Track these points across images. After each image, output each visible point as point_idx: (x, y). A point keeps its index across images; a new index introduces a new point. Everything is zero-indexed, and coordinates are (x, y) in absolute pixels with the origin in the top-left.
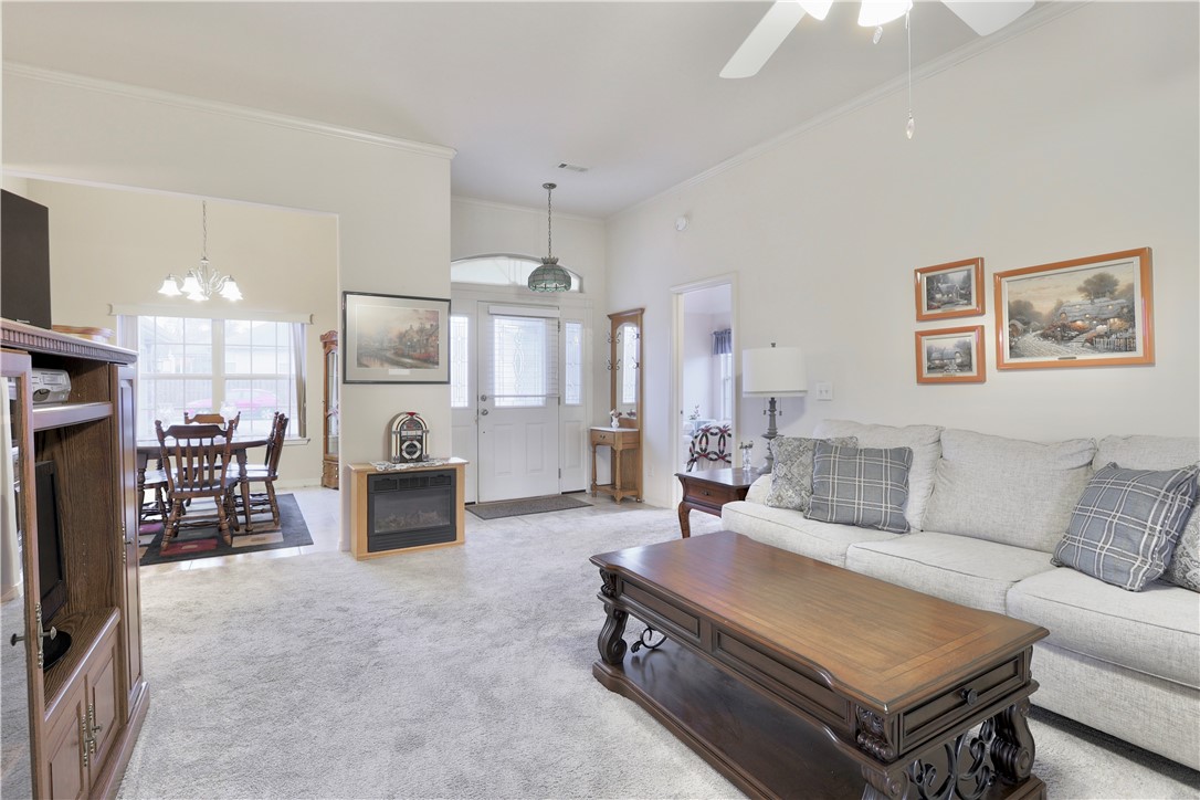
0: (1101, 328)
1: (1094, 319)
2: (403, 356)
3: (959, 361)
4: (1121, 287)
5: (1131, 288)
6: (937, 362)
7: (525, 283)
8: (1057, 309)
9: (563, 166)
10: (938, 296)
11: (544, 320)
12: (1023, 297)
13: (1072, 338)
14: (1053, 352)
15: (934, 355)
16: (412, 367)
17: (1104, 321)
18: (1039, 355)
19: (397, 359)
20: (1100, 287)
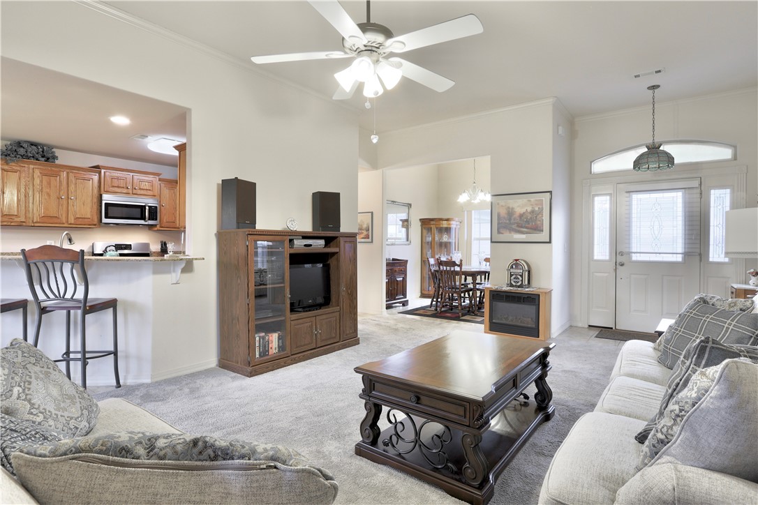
2: (522, 227)
7: (631, 166)
9: (638, 76)
11: (683, 190)
16: (527, 233)
19: (519, 229)
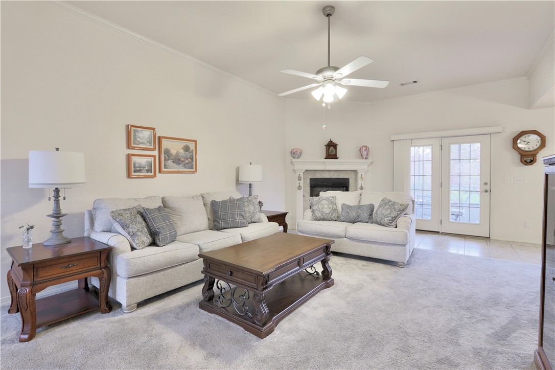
0: (187, 161)
1: (185, 158)
3: (147, 168)
4: (191, 150)
5: (193, 150)
6: (138, 168)
8: (177, 153)
10: (138, 139)
12: (168, 147)
13: (180, 164)
14: (176, 168)
15: (137, 165)
17: (187, 159)
18: (172, 168)
20: (186, 149)
